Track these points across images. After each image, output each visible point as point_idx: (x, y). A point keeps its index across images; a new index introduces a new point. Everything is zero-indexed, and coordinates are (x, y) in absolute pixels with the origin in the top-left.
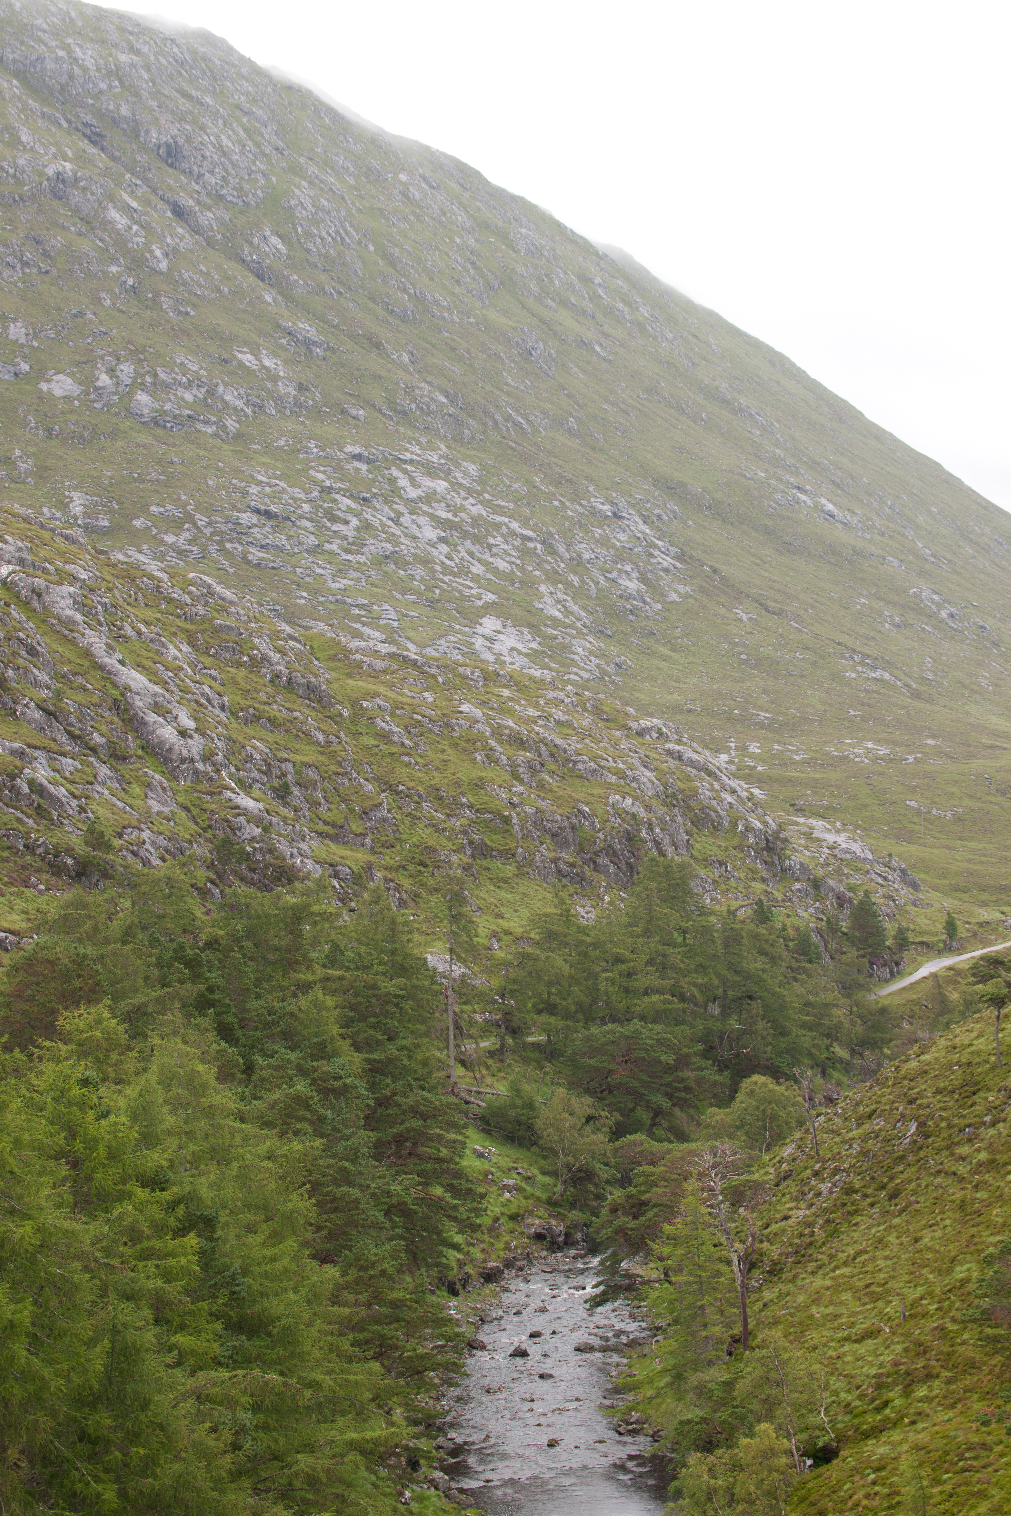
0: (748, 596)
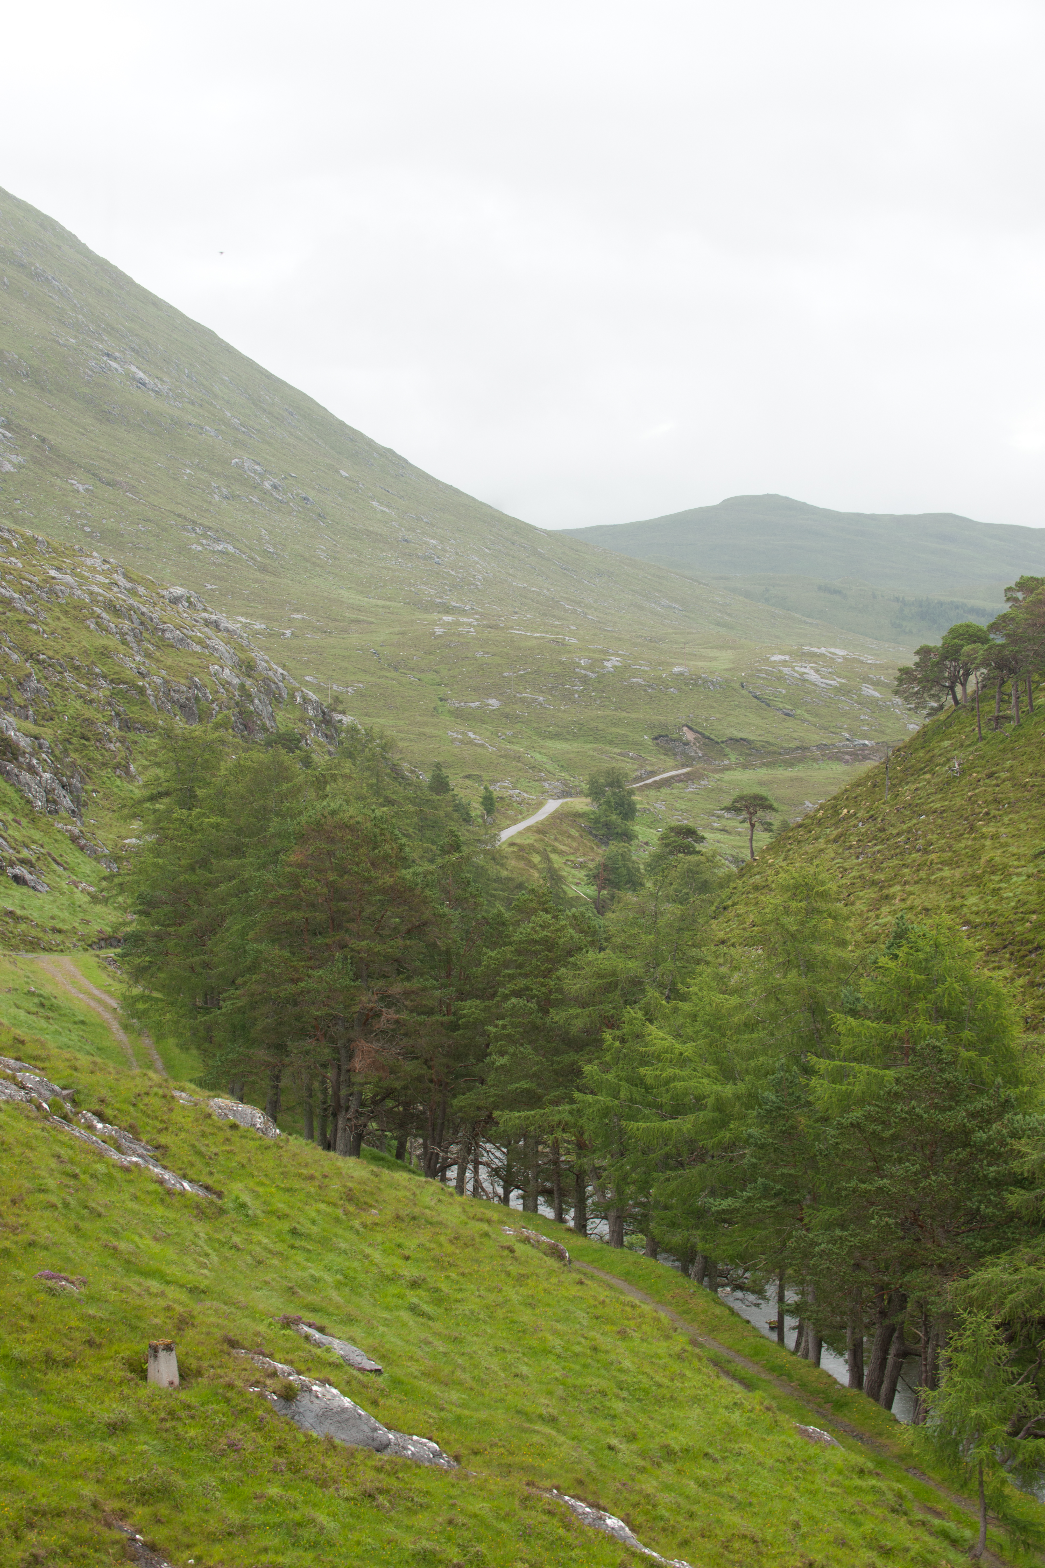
0: (80, 466)
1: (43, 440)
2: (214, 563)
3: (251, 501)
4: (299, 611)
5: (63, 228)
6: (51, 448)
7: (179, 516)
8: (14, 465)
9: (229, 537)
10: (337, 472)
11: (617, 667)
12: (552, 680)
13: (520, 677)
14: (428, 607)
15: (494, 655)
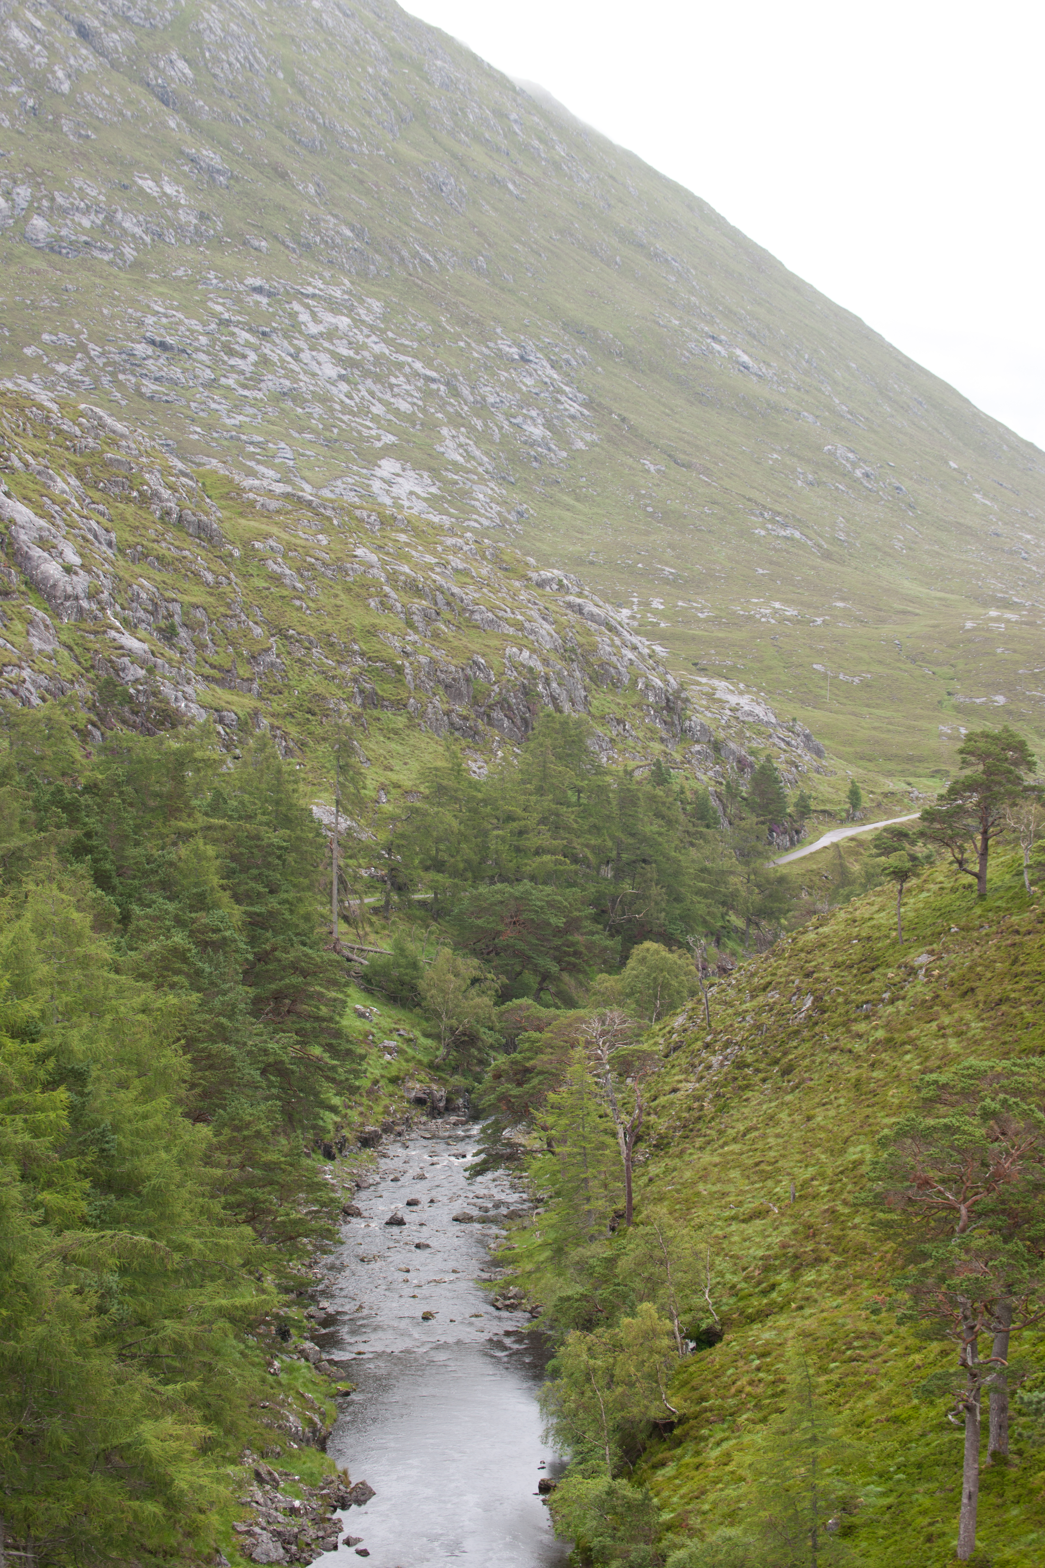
0: (656, 447)
1: (623, 420)
2: (774, 549)
3: (837, 488)
4: (843, 599)
5: (713, 211)
6: (630, 427)
7: (749, 500)
8: (586, 443)
9: (799, 524)
10: (946, 463)
13: (1034, 675)
14: (987, 601)
15: (1015, 651)
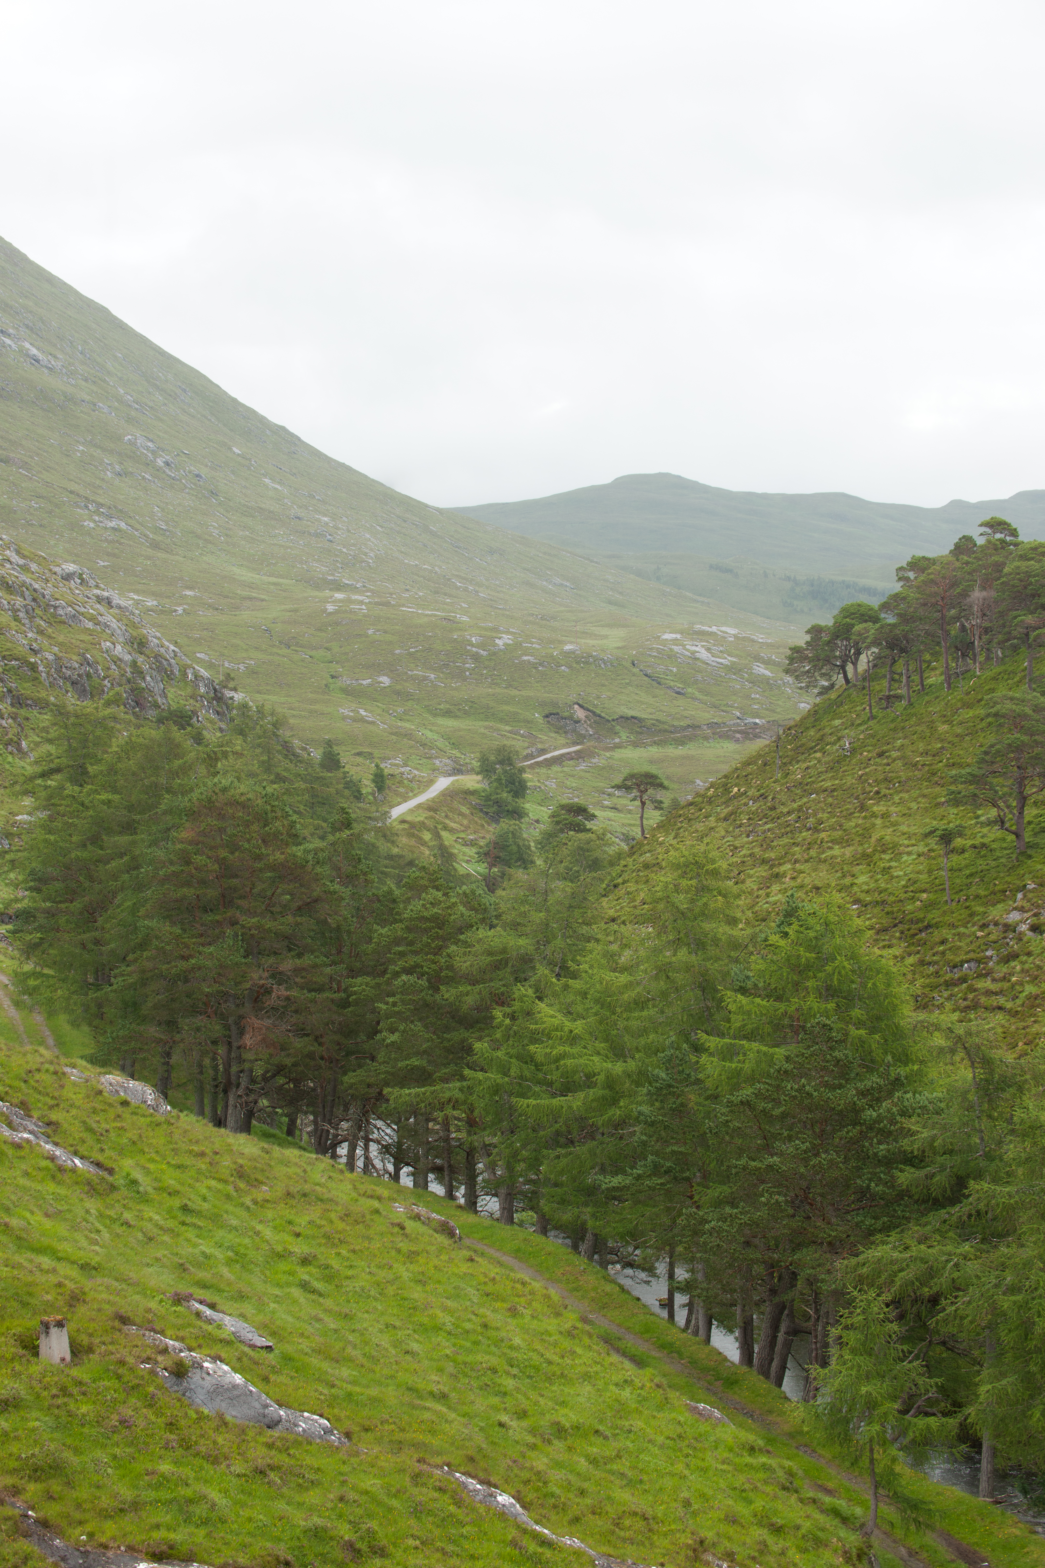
2: (106, 540)
3: (144, 478)
4: (191, 588)
7: (72, 492)
9: (122, 514)
10: (230, 449)
11: (508, 645)
12: (443, 657)
13: (411, 654)
14: (320, 584)
15: (385, 632)
